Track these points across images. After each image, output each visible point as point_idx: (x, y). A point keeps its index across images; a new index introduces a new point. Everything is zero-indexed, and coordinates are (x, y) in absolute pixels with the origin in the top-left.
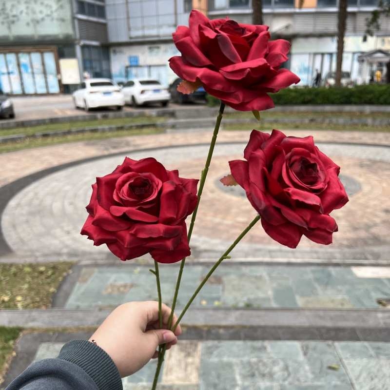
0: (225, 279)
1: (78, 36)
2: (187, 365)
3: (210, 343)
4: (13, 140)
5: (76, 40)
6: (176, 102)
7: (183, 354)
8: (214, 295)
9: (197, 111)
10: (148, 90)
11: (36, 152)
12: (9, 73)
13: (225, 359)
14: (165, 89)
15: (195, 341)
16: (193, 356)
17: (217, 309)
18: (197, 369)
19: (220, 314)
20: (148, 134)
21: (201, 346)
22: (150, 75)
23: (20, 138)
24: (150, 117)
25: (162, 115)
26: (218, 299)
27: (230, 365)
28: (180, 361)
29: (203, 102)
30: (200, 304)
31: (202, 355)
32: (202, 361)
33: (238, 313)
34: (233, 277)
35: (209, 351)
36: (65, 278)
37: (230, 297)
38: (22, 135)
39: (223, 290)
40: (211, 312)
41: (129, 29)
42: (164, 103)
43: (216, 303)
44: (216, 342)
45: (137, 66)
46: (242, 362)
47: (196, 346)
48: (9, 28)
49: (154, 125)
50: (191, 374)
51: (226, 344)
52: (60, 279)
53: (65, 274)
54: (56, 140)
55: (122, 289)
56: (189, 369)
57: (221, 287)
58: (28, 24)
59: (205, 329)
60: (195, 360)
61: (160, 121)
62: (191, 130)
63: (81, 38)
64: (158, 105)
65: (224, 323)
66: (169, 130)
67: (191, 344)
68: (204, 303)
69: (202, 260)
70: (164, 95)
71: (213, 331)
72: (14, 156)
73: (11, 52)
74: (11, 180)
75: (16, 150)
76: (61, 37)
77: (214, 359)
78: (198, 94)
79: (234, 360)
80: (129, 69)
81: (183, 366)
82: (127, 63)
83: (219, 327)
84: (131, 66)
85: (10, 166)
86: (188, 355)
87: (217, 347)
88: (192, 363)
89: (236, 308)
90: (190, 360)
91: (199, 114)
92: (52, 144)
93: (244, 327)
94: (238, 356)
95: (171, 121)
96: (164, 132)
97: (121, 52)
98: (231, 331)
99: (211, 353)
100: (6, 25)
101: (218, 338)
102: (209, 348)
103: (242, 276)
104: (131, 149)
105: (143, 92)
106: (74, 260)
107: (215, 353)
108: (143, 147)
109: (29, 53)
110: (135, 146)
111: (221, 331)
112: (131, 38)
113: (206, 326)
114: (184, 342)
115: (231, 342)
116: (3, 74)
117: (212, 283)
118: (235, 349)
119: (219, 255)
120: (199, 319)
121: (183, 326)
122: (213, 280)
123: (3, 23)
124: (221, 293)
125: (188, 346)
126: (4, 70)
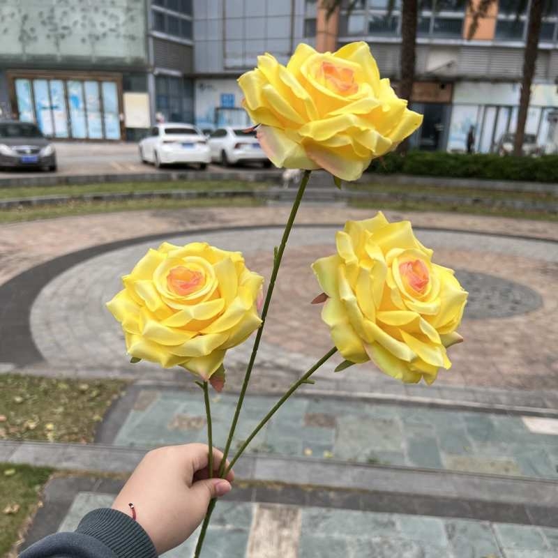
0: (339, 420)
1: (152, 62)
2: (281, 540)
3: (315, 511)
4: (52, 202)
5: (148, 66)
7: (276, 524)
8: (324, 443)
10: (245, 144)
12: (52, 108)
13: (336, 535)
15: (294, 507)
16: (290, 528)
17: (327, 463)
18: (295, 546)
19: (331, 471)
20: (241, 206)
21: (302, 513)
23: (62, 200)
24: (245, 182)
25: (263, 180)
26: (329, 448)
27: (341, 545)
28: (271, 532)
30: (303, 453)
31: (303, 526)
32: (302, 534)
33: (357, 471)
34: (351, 418)
35: (313, 522)
36: (115, 403)
37: (346, 447)
38: (65, 197)
39: (337, 436)
40: (318, 467)
41: (225, 56)
42: (266, 164)
43: (326, 454)
44: (324, 510)
45: (232, 108)
46: (359, 540)
47: (295, 513)
48: (57, 44)
49: (250, 194)
50: (286, 552)
51: (337, 515)
52: (109, 403)
53: (115, 397)
54: (112, 205)
55: (194, 424)
56: (284, 545)
57: (333, 431)
58: (83, 40)
59: (310, 490)
60: (293, 533)
61: (259, 188)
63: (156, 65)
64: (259, 165)
65: (336, 484)
66: (270, 202)
67: (288, 510)
68: (309, 452)
69: (308, 391)
71: (320, 495)
72: (52, 224)
73: (56, 78)
74: (46, 259)
75: (55, 216)
76: (128, 61)
77: (320, 535)
79: (348, 538)
80: (220, 112)
81: (275, 539)
82: (218, 104)
83: (330, 489)
84: (223, 108)
85: (47, 238)
86: (284, 525)
87: (324, 518)
88: (289, 538)
89: (354, 464)
90: (285, 532)
93: (364, 492)
94: (353, 533)
95: (275, 189)
96: (265, 205)
97: (210, 87)
98: (346, 496)
99: (316, 525)
100: (53, 39)
101: (327, 504)
102: (313, 518)
103: (365, 418)
104: (217, 225)
105: (238, 146)
106: (130, 377)
107: (322, 525)
109: (82, 81)
110: (222, 221)
111: (332, 495)
112: (226, 68)
113: (309, 486)
114: (278, 506)
115: (345, 512)
116: (45, 108)
117: (321, 425)
118: (350, 521)
119: (332, 385)
120: (302, 476)
121: (278, 483)
122: (322, 421)
123: (48, 37)
124: (333, 441)
125: (285, 512)
126: (46, 103)
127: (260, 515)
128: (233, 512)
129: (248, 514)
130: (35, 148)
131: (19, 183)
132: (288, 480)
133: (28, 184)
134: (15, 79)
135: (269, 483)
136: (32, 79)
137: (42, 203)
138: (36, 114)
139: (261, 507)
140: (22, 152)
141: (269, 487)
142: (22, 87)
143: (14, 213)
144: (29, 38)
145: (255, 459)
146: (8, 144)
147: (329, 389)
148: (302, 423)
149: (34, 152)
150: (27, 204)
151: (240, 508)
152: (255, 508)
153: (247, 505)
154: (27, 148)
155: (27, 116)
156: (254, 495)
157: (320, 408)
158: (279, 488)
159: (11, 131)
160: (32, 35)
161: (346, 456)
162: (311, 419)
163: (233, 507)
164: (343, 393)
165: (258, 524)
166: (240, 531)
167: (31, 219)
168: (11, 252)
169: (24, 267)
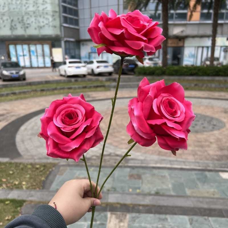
0: (143, 176)
1: (63, 36)
2: (120, 227)
3: (134, 215)
4: (24, 93)
5: (61, 38)
6: (117, 73)
7: (117, 221)
8: (137, 186)
9: (129, 78)
10: (101, 66)
11: (37, 100)
12: (24, 56)
13: (143, 225)
14: (111, 66)
15: (125, 213)
16: (124, 222)
17: (138, 194)
19: (140, 198)
20: (101, 91)
21: (128, 216)
22: (102, 57)
23: (28, 92)
24: (102, 81)
25: (109, 80)
26: (139, 188)
28: (116, 225)
29: (133, 73)
30: (128, 190)
31: (129, 221)
32: (129, 225)
33: (151, 197)
34: (148, 175)
35: (133, 220)
36: (50, 173)
37: (146, 187)
38: (30, 90)
39: (142, 183)
40: (135, 196)
42: (110, 74)
43: (138, 191)
44: (137, 214)
46: (153, 227)
47: (126, 216)
48: (25, 30)
49: (104, 86)
51: (143, 216)
52: (48, 172)
53: (50, 170)
54: (48, 93)
57: (141, 181)
58: (36, 29)
59: (131, 206)
60: (125, 224)
61: (107, 84)
62: (125, 89)
63: (65, 37)
64: (107, 74)
65: (142, 203)
66: (112, 89)
67: (123, 214)
68: (131, 190)
69: (130, 165)
70: (110, 69)
71: (136, 208)
72: (24, 101)
73: (25, 44)
74: (22, 115)
75: (25, 98)
76: (54, 36)
77: (136, 225)
78: (130, 69)
79: (148, 226)
80: (91, 54)
81: (118, 227)
82: (90, 51)
83: (140, 205)
84: (92, 53)
85: (22, 107)
86: (121, 221)
87: (138, 217)
88: (123, 226)
89: (150, 194)
90: (122, 224)
91: (130, 80)
92: (46, 95)
93: (154, 206)
94: (151, 223)
95: (114, 84)
96: (110, 90)
97: (86, 45)
98: (147, 208)
99: (135, 221)
100: (23, 29)
101: (139, 212)
102: (133, 218)
103: (154, 175)
104: (90, 99)
105: (98, 67)
106: (56, 161)
107: (137, 220)
108: (97, 98)
109: (35, 44)
110: (93, 97)
111: (141, 208)
113: (131, 204)
114: (118, 213)
115: (147, 215)
116: (21, 56)
117: (135, 179)
118: (149, 219)
119: (140, 162)
120: (128, 200)
121: (118, 203)
122: (136, 177)
123: (22, 28)
124: (140, 185)
125: (121, 216)
126: (21, 54)
127: (111, 217)
128: (100, 216)
129: (106, 217)
130: (17, 71)
131: (11, 86)
132: (122, 202)
133: (15, 86)
134: (9, 45)
135: (114, 204)
136: (15, 44)
137: (20, 93)
138: (17, 58)
139: (111, 214)
140: (12, 73)
141: (114, 205)
142: (12, 48)
143: (10, 97)
144: (14, 28)
145: (108, 194)
146: (7, 71)
147: (138, 164)
148: (127, 178)
149: (17, 73)
150: (14, 94)
151: (102, 214)
152: (109, 214)
153: (105, 213)
154: (14, 72)
155: (14, 59)
156: (108, 209)
157: (135, 172)
158: (119, 206)
159: (8, 65)
160: (15, 27)
161: (147, 191)
162: (131, 176)
163: (100, 214)
164: (144, 165)
165: (110, 221)
166: (103, 224)
167: (16, 99)
168: (8, 113)
169: (13, 119)
